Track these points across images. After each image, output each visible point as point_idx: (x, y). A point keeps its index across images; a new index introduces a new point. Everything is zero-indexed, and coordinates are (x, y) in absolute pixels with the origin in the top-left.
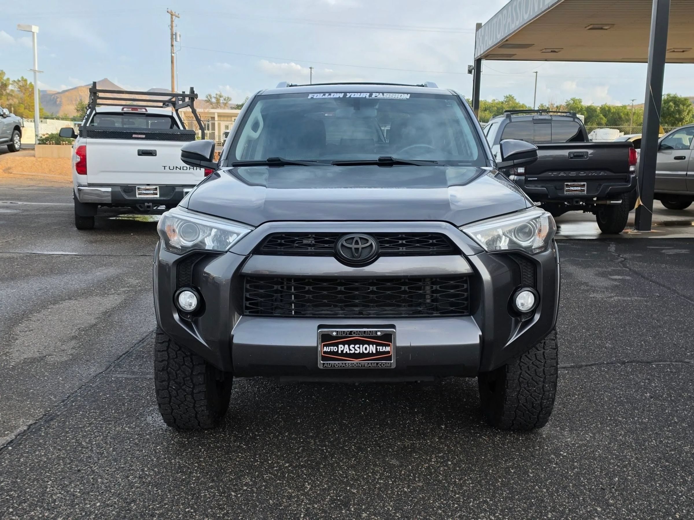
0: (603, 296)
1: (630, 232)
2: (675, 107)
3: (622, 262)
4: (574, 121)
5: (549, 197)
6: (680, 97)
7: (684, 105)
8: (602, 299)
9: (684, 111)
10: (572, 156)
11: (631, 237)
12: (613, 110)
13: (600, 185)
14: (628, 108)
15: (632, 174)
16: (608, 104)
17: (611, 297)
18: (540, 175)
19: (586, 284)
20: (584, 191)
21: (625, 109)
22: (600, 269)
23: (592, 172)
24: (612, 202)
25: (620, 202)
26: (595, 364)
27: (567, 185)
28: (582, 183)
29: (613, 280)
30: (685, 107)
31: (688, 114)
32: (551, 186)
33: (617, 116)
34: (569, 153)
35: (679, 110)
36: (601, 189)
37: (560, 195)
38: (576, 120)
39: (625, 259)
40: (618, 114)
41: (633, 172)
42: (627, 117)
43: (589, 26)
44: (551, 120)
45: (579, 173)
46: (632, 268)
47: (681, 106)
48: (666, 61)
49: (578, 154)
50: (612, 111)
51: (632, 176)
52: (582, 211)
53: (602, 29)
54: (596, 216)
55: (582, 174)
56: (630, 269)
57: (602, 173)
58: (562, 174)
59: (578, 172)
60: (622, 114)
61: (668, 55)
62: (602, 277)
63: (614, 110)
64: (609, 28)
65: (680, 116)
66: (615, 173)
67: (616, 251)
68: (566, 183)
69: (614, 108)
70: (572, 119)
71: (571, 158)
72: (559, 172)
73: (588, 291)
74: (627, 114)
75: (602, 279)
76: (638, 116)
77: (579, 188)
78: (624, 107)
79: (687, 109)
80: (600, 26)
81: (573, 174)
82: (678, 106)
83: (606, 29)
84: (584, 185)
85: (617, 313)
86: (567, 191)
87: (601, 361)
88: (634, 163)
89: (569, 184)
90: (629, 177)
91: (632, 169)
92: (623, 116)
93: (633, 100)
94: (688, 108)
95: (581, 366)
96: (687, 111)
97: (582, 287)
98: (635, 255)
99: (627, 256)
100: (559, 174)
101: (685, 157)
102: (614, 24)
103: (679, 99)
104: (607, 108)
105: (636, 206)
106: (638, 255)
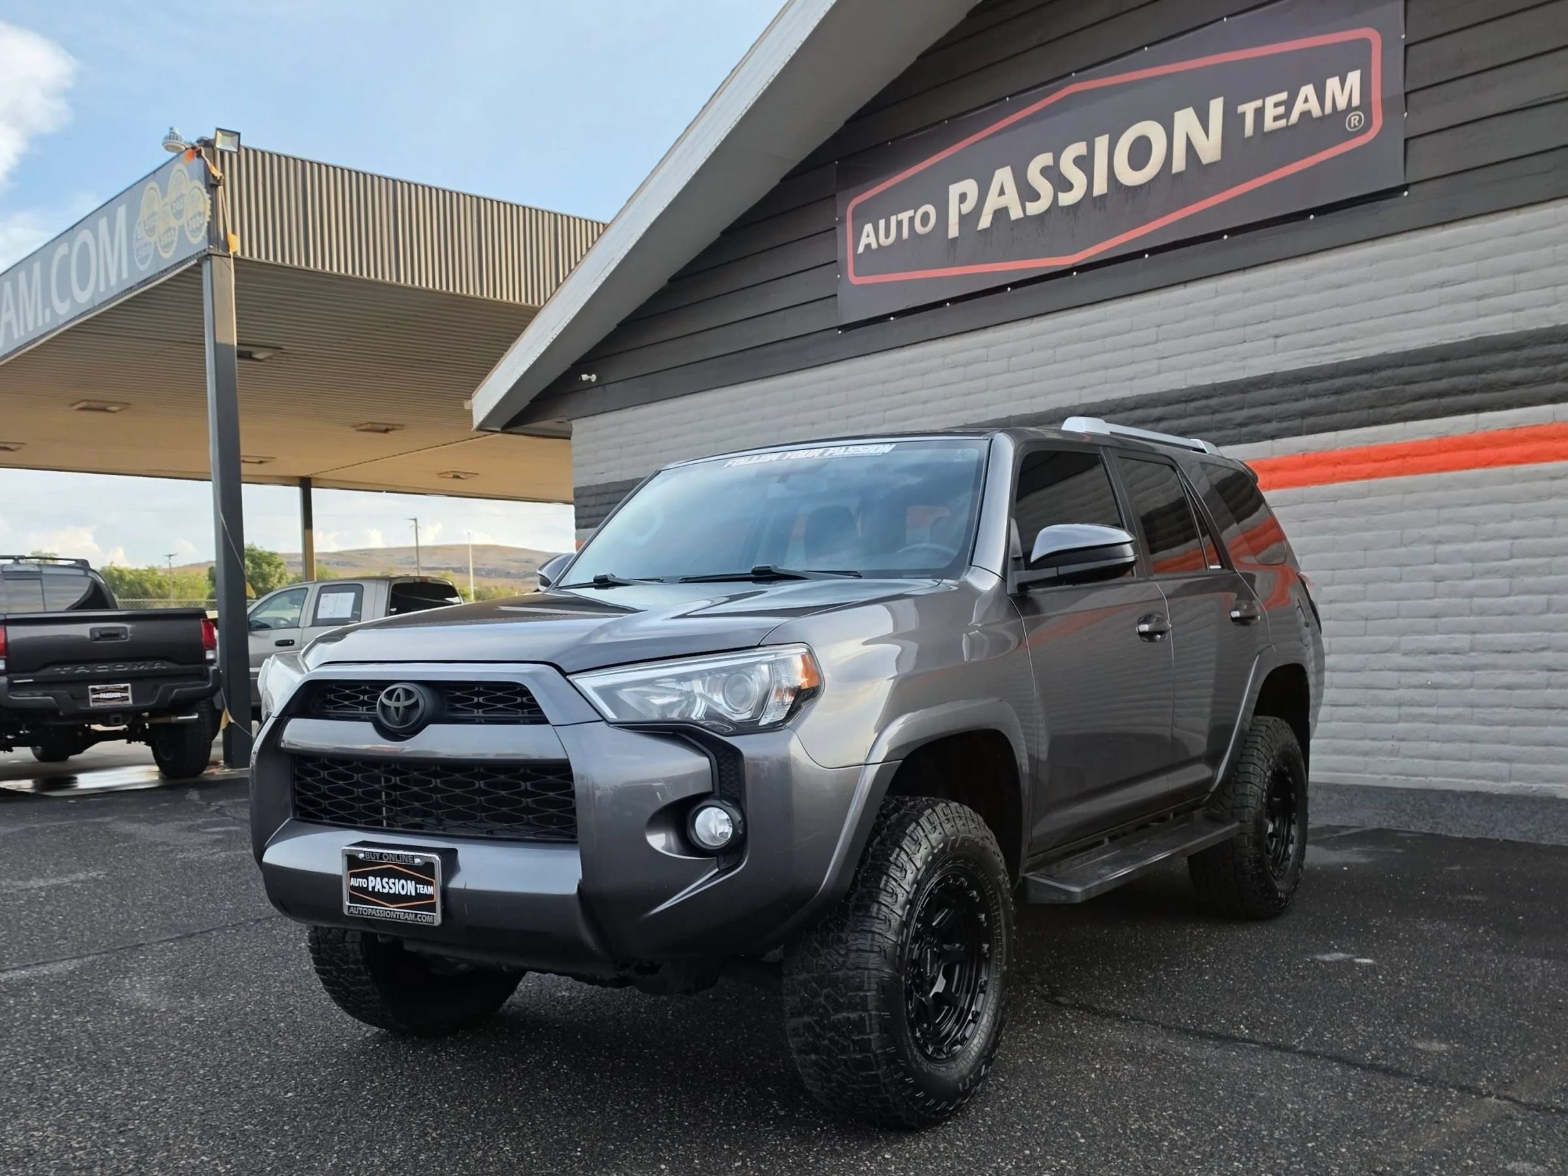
0: (199, 854)
1: (219, 772)
2: (253, 568)
3: (217, 811)
4: (86, 575)
5: (61, 714)
6: (261, 550)
7: (269, 564)
8: (199, 858)
9: (271, 576)
10: (97, 635)
11: (222, 778)
12: (128, 577)
13: (157, 687)
14: (160, 574)
15: (212, 665)
16: (115, 565)
17: (214, 854)
18: (38, 674)
19: (167, 844)
20: (127, 699)
21: (154, 574)
22: (183, 823)
23: (139, 663)
24: (180, 718)
25: (196, 717)
26: (214, 929)
27: (94, 691)
28: (122, 686)
29: (210, 833)
30: (272, 569)
31: (279, 582)
32: (64, 692)
33: (139, 589)
34: (92, 631)
35: (262, 574)
36: (159, 693)
37: (81, 708)
38: (90, 574)
39: (222, 807)
40: (140, 584)
41: (212, 662)
42: (159, 591)
43: (78, 403)
44: (40, 573)
45: (114, 667)
46: (237, 816)
47: (265, 566)
48: (243, 479)
49: (109, 632)
50: (127, 579)
51: (212, 668)
52: (125, 741)
53: (105, 410)
54: (153, 750)
55: (120, 668)
56: (234, 818)
57: (157, 666)
58: (81, 669)
59: (112, 664)
60: (148, 585)
61: (245, 469)
62: (189, 831)
63: (132, 577)
64: (119, 410)
65: (265, 585)
66: (179, 663)
67: (202, 798)
68: (90, 687)
69: (131, 572)
70: (81, 572)
71: (97, 639)
72: (75, 666)
73: (172, 851)
74: (160, 586)
75: (192, 835)
76: (181, 589)
77: (118, 695)
78: (152, 571)
79: (276, 571)
80: (102, 405)
81: (102, 669)
82: (260, 566)
83: (114, 412)
84: (126, 689)
85: (230, 870)
86: (95, 700)
87: (223, 924)
88: (212, 647)
89: (97, 687)
90: (207, 670)
91: (210, 655)
92: (151, 590)
93: (170, 556)
94: (278, 570)
95: (193, 935)
96: (277, 576)
97: (160, 849)
98: (237, 800)
99: (221, 803)
100: (76, 669)
101: (293, 641)
102: (128, 404)
103: (260, 554)
104: (116, 573)
105: (223, 726)
106: (241, 800)
